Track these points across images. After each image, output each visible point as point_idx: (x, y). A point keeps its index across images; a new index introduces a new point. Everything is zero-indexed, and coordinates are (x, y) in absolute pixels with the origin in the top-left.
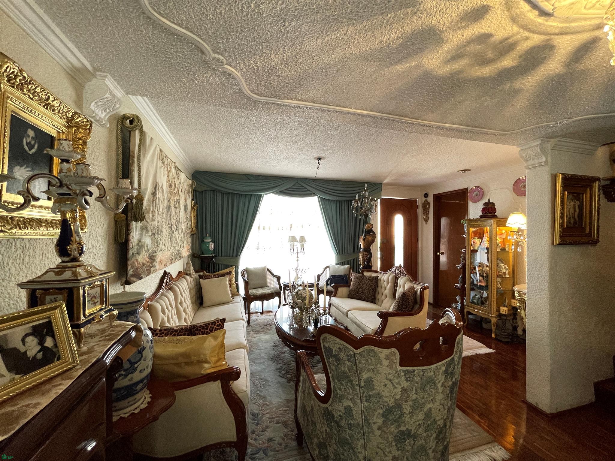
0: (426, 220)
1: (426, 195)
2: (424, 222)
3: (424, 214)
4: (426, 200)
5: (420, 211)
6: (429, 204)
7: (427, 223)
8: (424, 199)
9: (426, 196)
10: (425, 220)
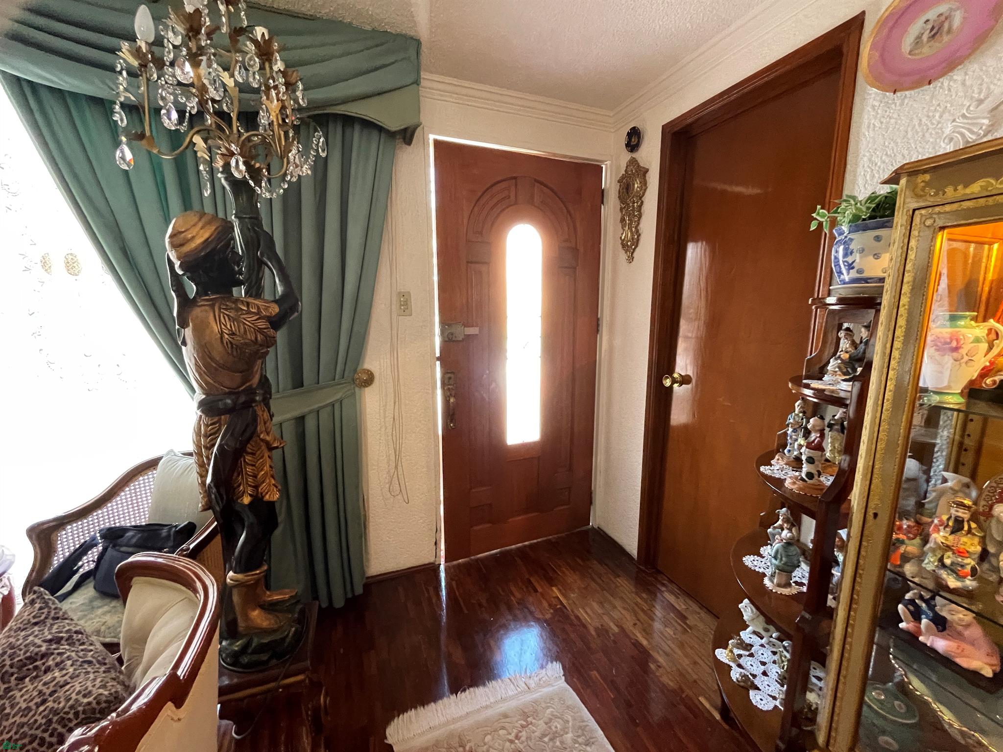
0: (630, 246)
1: (634, 139)
2: (623, 256)
3: (623, 220)
4: (633, 162)
5: (610, 211)
6: (643, 173)
7: (631, 259)
8: (625, 157)
9: (634, 141)
10: (624, 245)
